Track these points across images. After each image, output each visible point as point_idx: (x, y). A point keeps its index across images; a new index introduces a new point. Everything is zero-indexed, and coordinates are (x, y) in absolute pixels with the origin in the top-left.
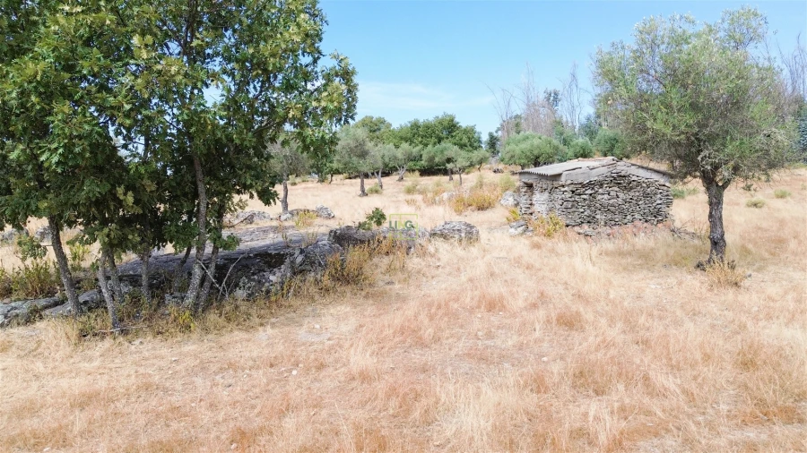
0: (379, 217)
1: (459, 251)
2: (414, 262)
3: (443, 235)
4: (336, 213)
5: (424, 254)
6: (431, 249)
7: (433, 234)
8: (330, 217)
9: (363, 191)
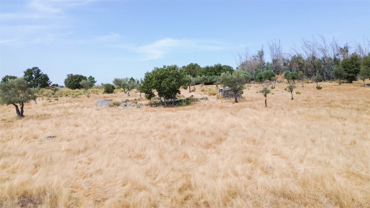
0: (192, 96)
1: (205, 101)
2: (198, 102)
3: (202, 99)
4: (185, 96)
5: (199, 101)
6: (200, 101)
7: (201, 99)
8: (184, 97)
9: (190, 91)
